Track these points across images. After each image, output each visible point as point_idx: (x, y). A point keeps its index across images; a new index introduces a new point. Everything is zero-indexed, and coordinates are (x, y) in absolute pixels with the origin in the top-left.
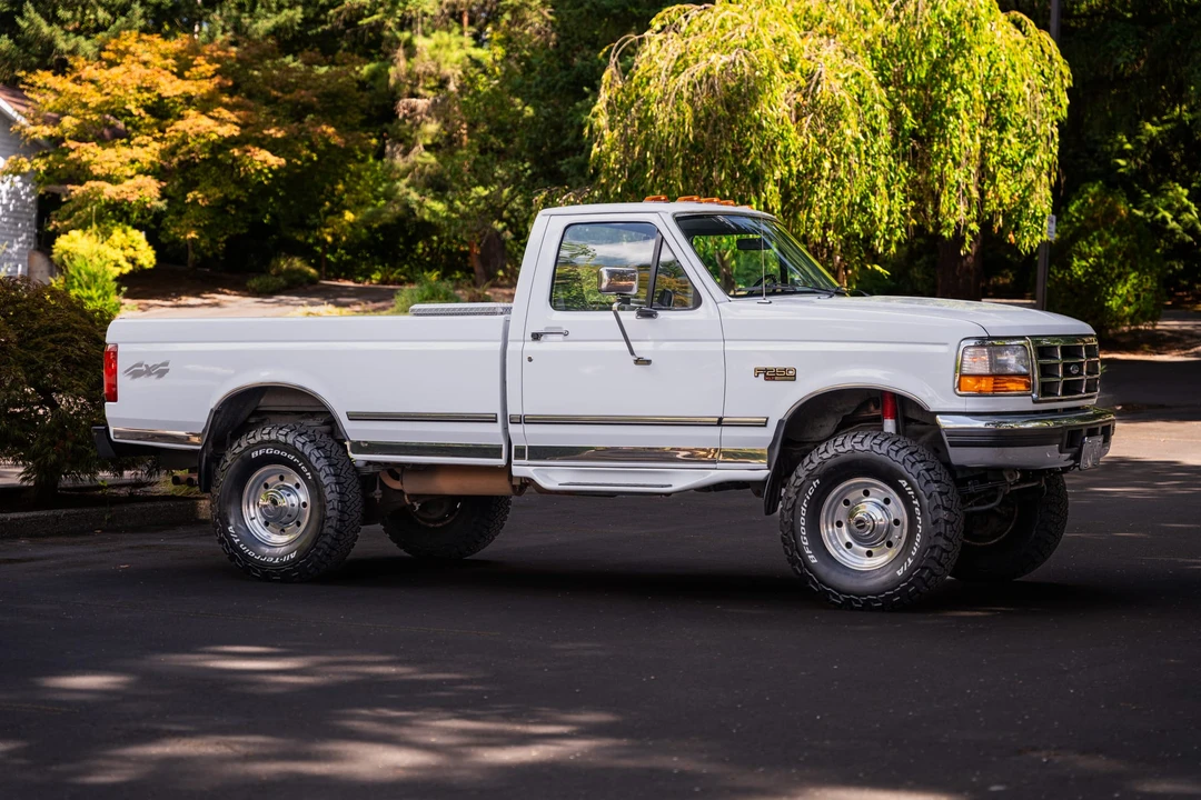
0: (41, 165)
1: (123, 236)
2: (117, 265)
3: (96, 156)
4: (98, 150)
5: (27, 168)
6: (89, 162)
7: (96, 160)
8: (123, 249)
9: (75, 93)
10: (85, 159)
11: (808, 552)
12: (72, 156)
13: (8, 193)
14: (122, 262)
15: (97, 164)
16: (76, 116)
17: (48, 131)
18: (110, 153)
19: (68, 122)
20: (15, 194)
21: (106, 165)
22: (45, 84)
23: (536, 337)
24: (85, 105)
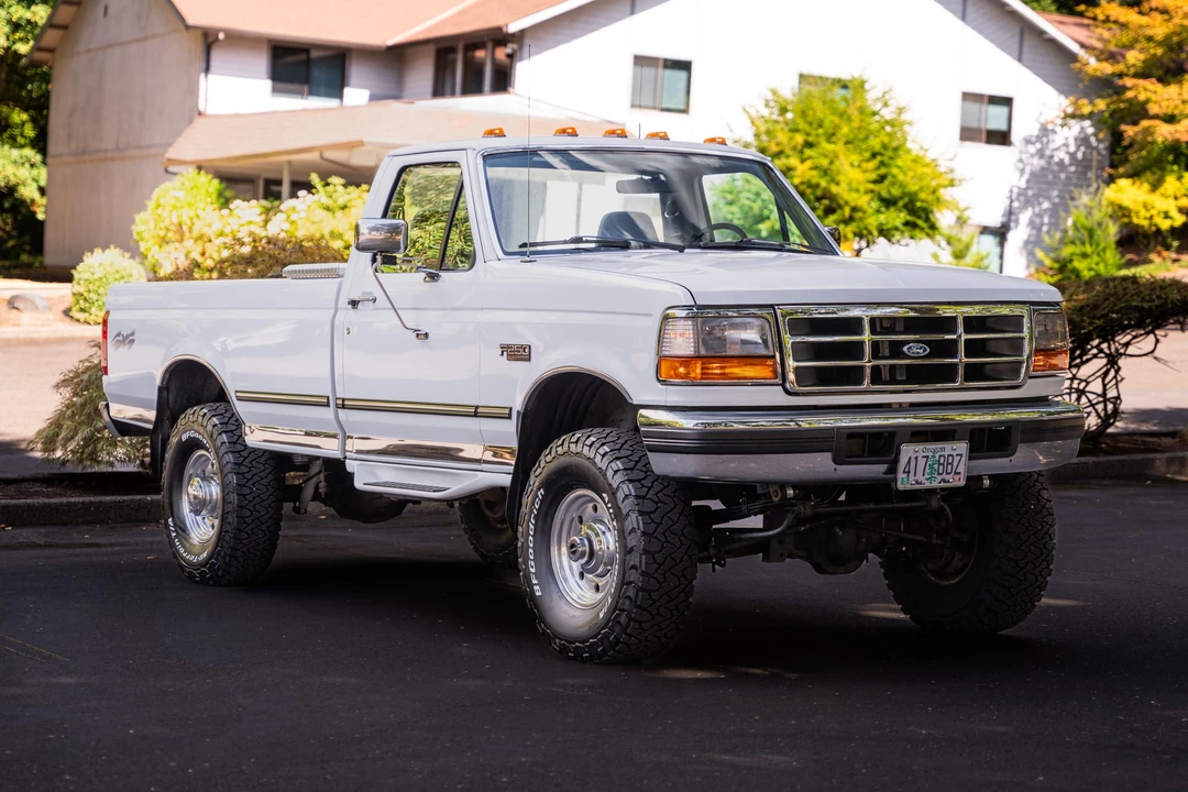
0: (1101, 104)
1: (1178, 184)
2: (1167, 216)
3: (1155, 92)
4: (1159, 87)
5: (1087, 110)
6: (1148, 101)
7: (1153, 97)
8: (1176, 198)
9: (1141, 26)
10: (1142, 97)
11: (535, 581)
12: (1130, 94)
13: (1076, 139)
14: (1174, 213)
15: (1156, 102)
16: (1141, 51)
17: (1108, 68)
18: (1173, 90)
19: (1134, 57)
20: (1083, 140)
21: (1164, 104)
22: (1108, 17)
23: (354, 303)
24: (1150, 39)
